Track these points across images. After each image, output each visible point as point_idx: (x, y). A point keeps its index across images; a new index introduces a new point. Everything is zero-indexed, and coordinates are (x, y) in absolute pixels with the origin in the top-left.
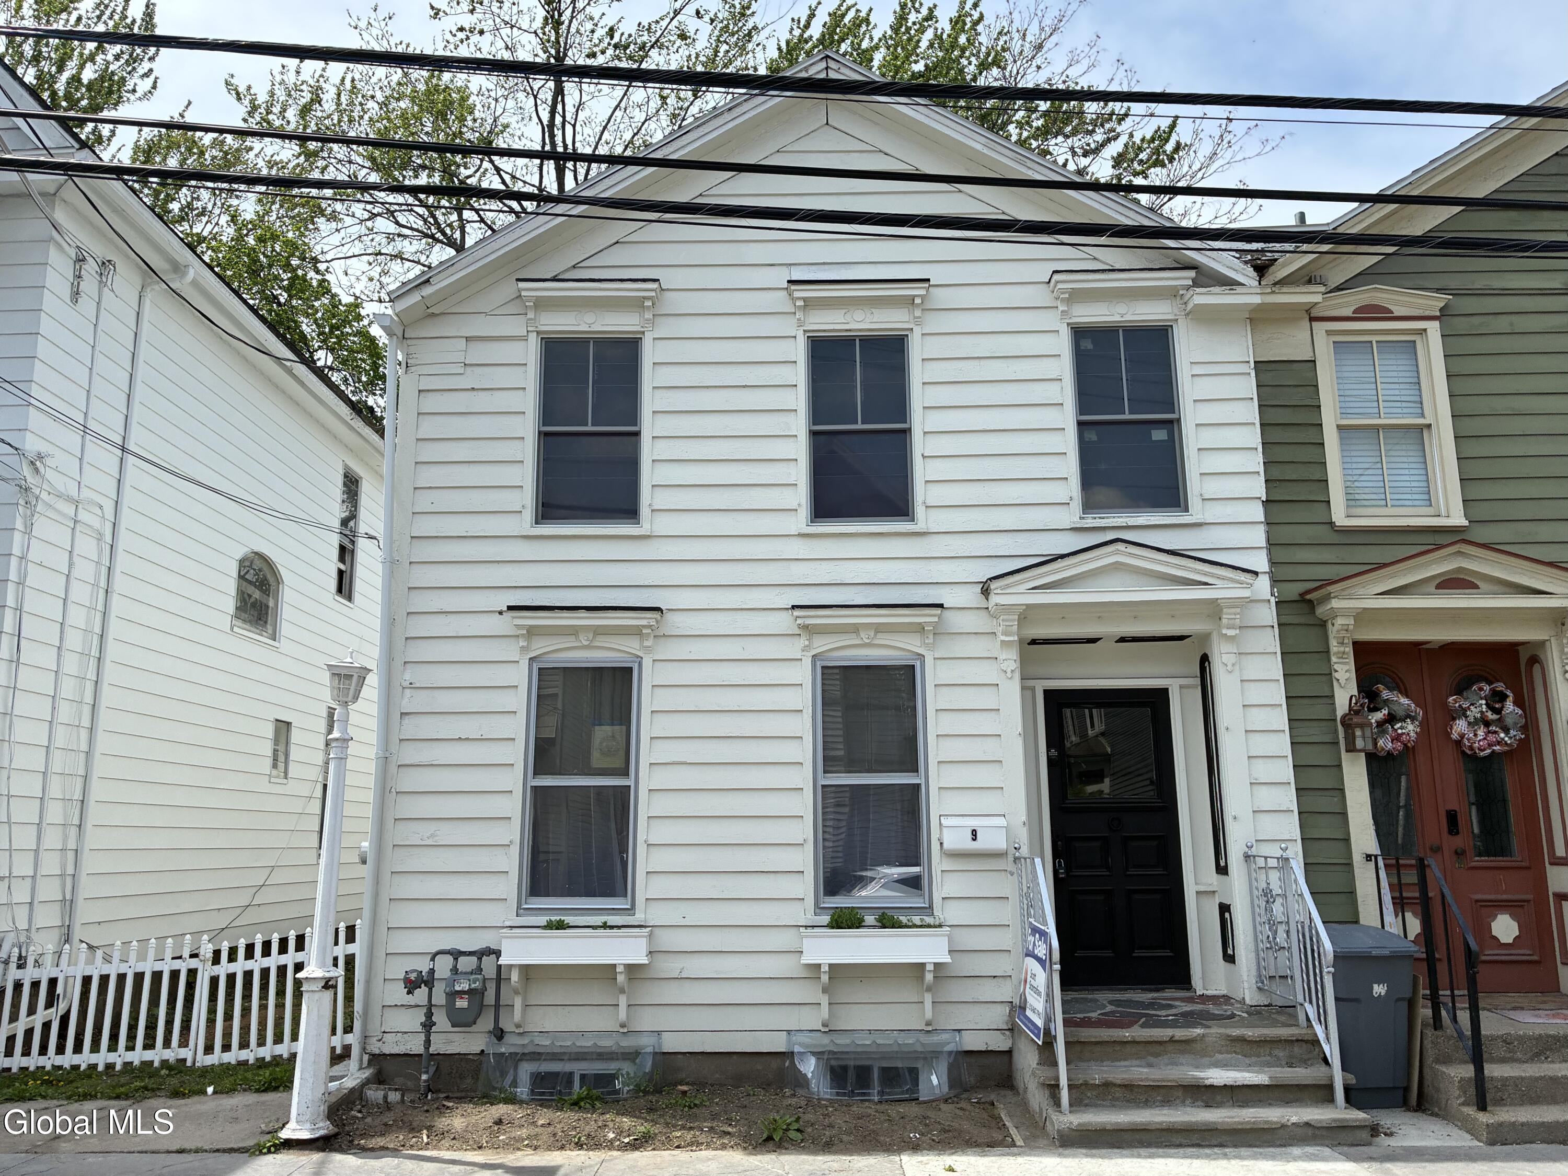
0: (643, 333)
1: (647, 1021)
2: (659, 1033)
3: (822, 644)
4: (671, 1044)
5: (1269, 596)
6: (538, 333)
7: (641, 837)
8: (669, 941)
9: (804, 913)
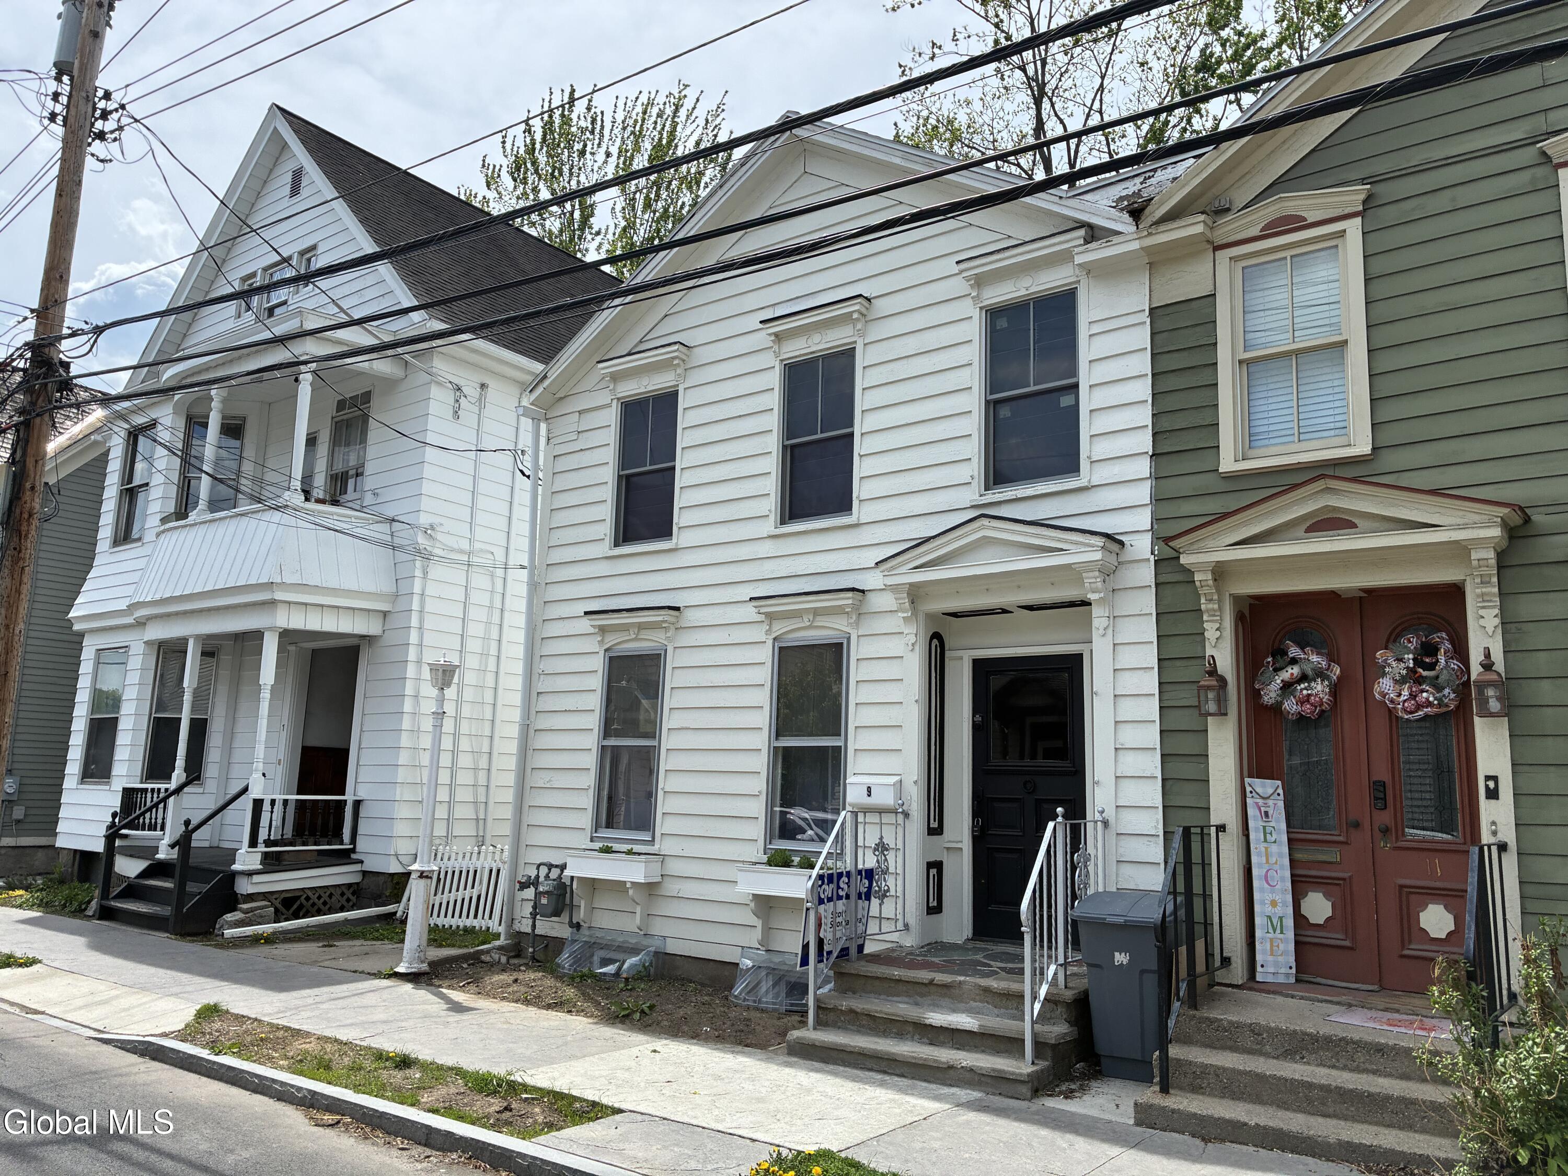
0: (678, 385)
1: (659, 928)
2: (665, 937)
3: (780, 628)
4: (672, 947)
5: (1148, 555)
6: (618, 399)
7: (660, 785)
8: (674, 867)
9: (756, 852)
